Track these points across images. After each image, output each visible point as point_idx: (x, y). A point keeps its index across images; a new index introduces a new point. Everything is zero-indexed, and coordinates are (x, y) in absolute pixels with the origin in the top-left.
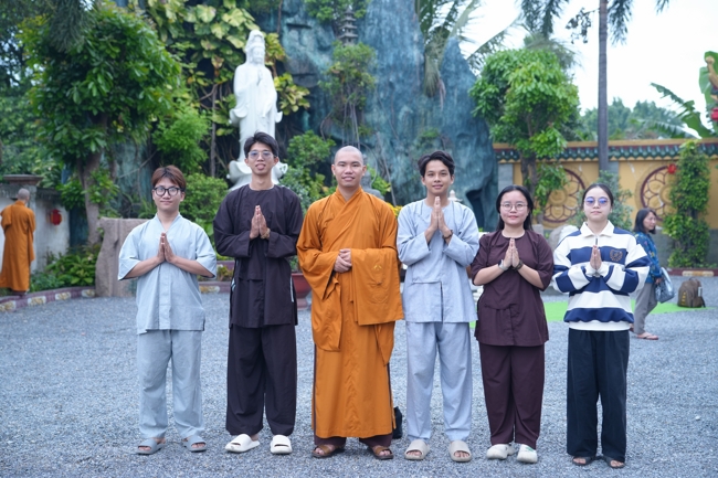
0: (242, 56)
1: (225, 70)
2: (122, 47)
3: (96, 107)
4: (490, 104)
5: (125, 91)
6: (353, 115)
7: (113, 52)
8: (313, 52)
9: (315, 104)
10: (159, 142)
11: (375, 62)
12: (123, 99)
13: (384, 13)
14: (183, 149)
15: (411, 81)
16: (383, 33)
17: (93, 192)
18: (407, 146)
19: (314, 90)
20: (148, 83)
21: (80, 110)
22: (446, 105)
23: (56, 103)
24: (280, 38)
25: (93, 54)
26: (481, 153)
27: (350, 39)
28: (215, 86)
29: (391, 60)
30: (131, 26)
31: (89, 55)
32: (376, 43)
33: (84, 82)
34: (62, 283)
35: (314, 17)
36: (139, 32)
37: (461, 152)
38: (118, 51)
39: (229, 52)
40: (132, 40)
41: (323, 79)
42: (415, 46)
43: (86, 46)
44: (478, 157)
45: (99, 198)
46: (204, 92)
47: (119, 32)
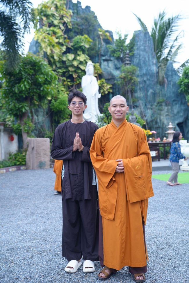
0: (84, 72)
1: (78, 78)
2: (34, 70)
3: (25, 94)
4: (186, 87)
5: (36, 87)
6: (130, 94)
7: (31, 72)
8: (113, 70)
9: (114, 90)
10: (53, 107)
11: (138, 73)
12: (35, 90)
13: (141, 53)
14: (61, 110)
15: (153, 79)
16: (141, 61)
17: (24, 128)
18: (152, 106)
19: (114, 85)
20: (45, 84)
21: (19, 96)
22: (168, 88)
23: (10, 93)
24: (100, 65)
25: (23, 73)
26: (183, 107)
27: (128, 64)
28: (74, 85)
29: (144, 71)
30: (37, 61)
31: (22, 74)
32: (138, 65)
33: (20, 84)
34: (13, 164)
35: (113, 56)
36: (40, 63)
37: (174, 107)
38: (32, 71)
39: (80, 71)
40: (38, 67)
41: (117, 80)
42: (154, 65)
43: (20, 70)
44: (181, 109)
45: (27, 130)
46: (70, 87)
47: (33, 64)
